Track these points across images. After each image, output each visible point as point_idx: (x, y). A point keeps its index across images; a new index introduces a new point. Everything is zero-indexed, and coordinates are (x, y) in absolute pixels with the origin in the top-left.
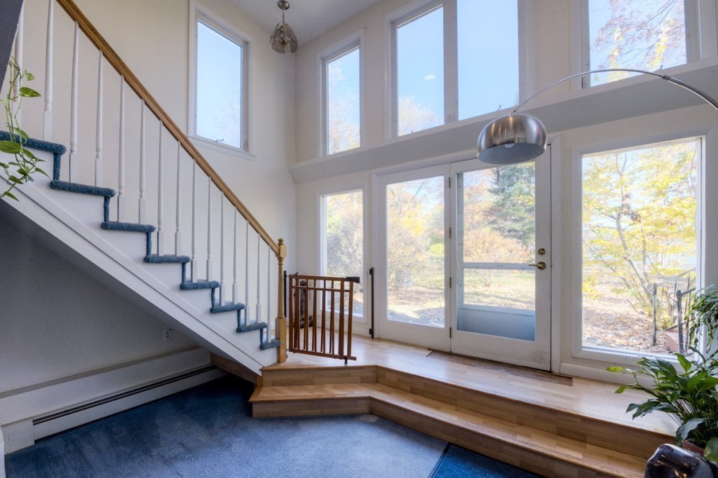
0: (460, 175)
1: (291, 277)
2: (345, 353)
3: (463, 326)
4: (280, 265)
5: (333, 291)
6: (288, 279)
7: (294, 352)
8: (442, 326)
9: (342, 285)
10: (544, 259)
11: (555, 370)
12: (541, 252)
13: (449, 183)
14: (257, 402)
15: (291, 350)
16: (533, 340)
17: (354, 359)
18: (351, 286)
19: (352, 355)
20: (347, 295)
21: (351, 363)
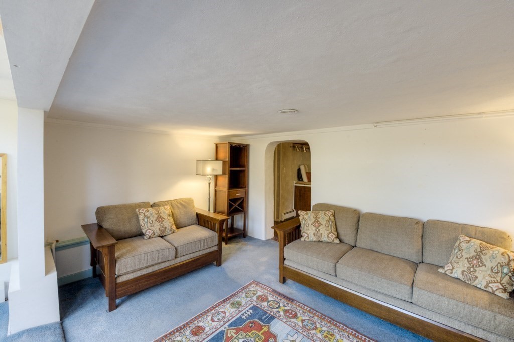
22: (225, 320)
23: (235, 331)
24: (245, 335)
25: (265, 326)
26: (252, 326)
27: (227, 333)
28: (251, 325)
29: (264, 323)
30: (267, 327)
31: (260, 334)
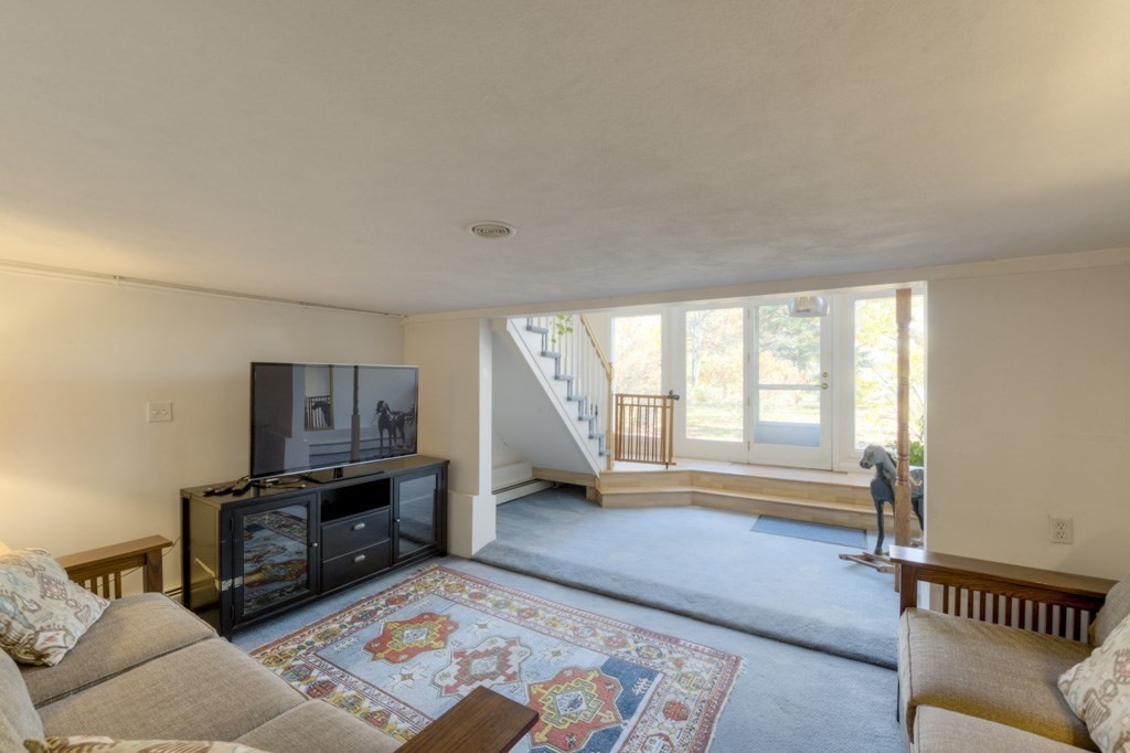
0: (757, 308)
1: (617, 396)
2: (667, 461)
3: (759, 440)
4: (610, 385)
5: (655, 407)
6: (614, 397)
7: (620, 460)
8: (741, 440)
9: (665, 403)
10: (827, 381)
11: (835, 469)
12: (824, 375)
13: (748, 315)
14: (608, 495)
15: (616, 459)
16: (817, 446)
17: (675, 464)
18: (672, 403)
19: (673, 461)
20: (668, 410)
21: (671, 468)
22: (636, 741)
23: (603, 720)
24: (580, 718)
25: (542, 743)
26: (570, 737)
27: (616, 716)
28: (574, 739)
29: (545, 749)
30: (537, 741)
31: (550, 725)
